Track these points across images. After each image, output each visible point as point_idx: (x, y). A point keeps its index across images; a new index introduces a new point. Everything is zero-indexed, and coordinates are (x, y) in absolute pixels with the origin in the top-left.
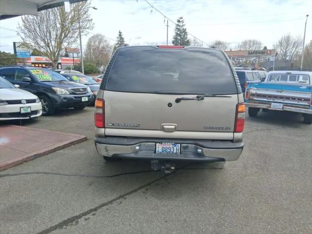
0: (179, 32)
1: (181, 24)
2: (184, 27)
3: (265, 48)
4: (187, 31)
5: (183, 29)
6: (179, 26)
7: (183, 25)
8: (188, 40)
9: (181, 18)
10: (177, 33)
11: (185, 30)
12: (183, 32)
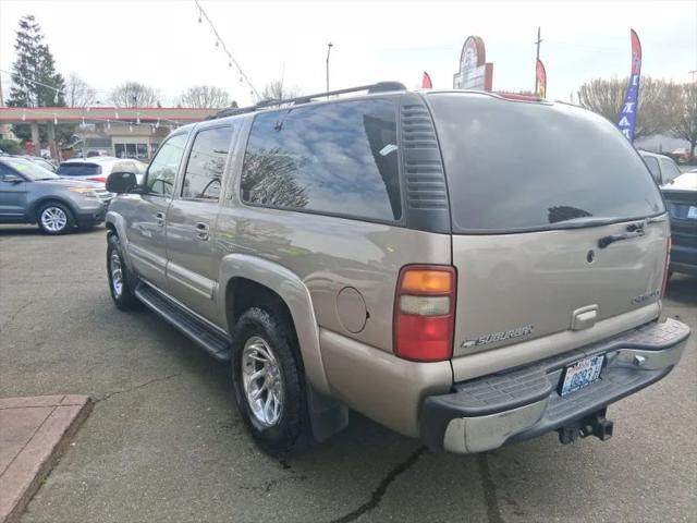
0: (28, 54)
1: (32, 33)
2: (43, 43)
3: (234, 104)
4: (51, 52)
5: (41, 47)
6: (27, 37)
7: (38, 37)
8: (58, 76)
9: (31, 18)
10: (24, 56)
11: (46, 49)
12: (41, 54)
